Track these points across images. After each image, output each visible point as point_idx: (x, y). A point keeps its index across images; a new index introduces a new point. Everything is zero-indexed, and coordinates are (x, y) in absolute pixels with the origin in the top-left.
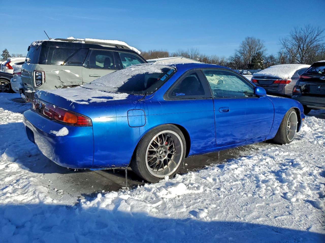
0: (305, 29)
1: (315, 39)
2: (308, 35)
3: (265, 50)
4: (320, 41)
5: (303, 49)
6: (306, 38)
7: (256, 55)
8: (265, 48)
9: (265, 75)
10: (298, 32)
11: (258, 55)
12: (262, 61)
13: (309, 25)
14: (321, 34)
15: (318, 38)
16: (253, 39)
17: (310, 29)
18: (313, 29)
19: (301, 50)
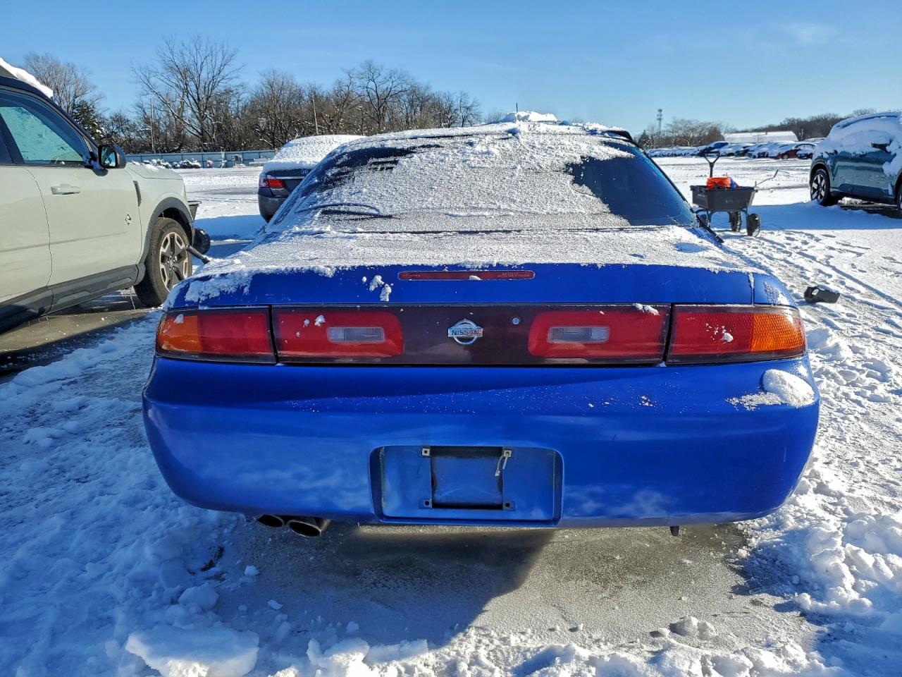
0: (192, 46)
1: (222, 74)
2: (202, 63)
3: (100, 98)
4: (233, 80)
5: (199, 99)
6: (199, 68)
7: (75, 111)
8: (97, 92)
9: (304, 165)
10: (176, 51)
11: (83, 111)
12: (97, 131)
13: (199, 37)
14: (232, 62)
15: (226, 71)
16: (50, 62)
17: (203, 48)
18: (211, 48)
19: (194, 100)
